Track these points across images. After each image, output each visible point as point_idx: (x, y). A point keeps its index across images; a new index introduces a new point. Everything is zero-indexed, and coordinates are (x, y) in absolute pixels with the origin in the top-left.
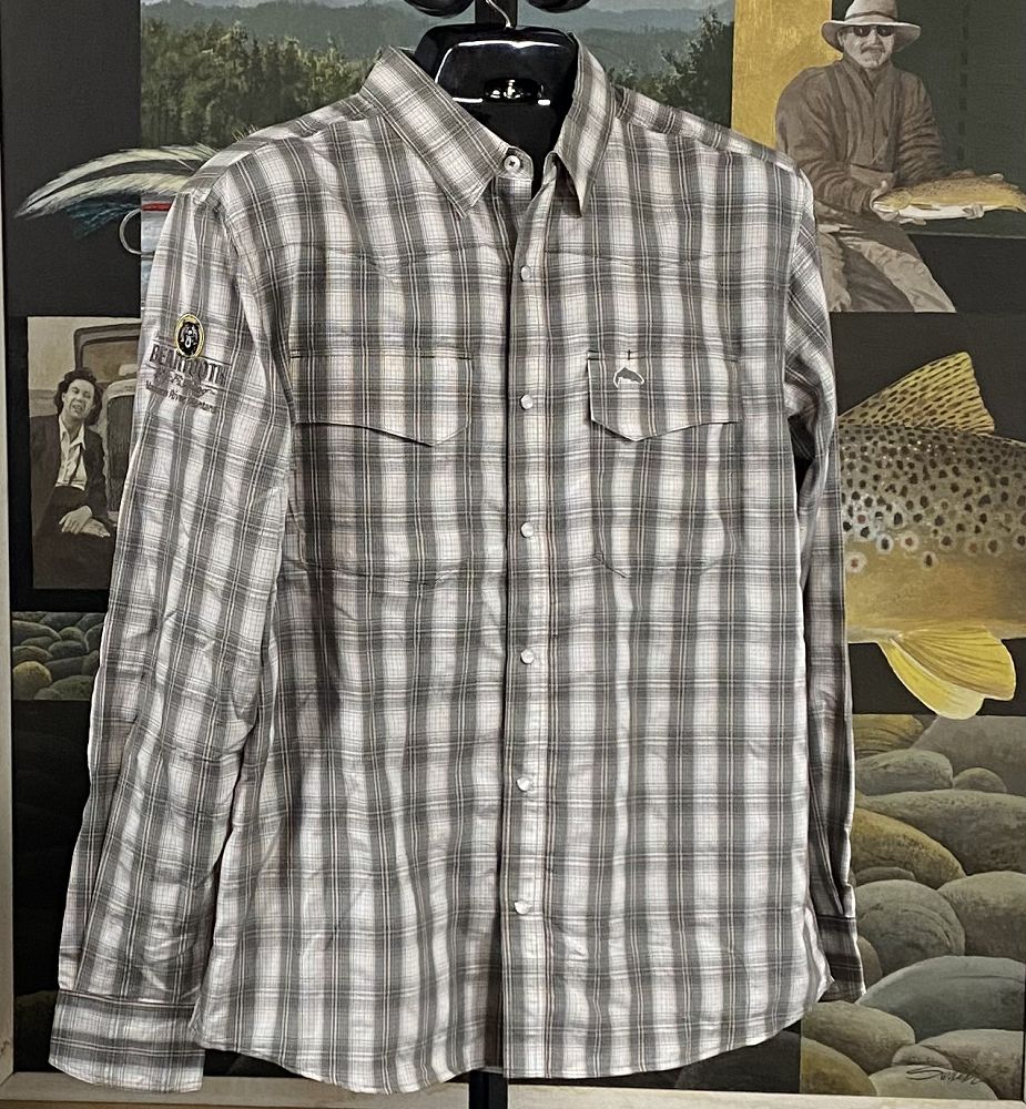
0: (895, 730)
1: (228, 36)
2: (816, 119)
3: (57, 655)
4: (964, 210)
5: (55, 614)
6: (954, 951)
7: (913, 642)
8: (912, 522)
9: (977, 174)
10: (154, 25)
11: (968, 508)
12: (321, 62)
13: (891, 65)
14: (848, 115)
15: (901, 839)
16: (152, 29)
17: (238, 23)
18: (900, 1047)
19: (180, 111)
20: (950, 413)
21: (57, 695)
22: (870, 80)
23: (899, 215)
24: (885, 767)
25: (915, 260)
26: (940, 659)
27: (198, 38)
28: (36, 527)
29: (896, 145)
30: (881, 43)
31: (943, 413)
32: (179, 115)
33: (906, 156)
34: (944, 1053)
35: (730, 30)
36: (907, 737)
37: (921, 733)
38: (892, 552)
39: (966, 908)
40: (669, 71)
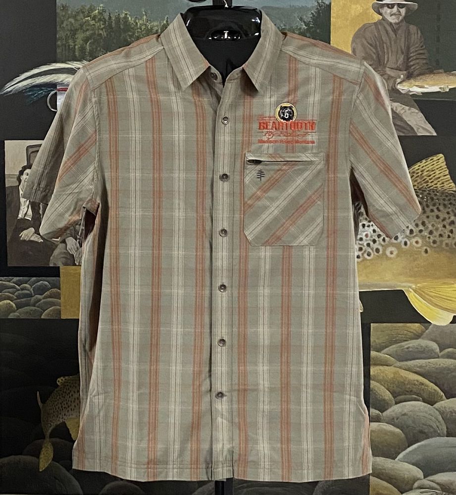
0: (412, 330)
1: (97, 11)
2: (370, 47)
3: (19, 297)
4: (440, 88)
5: (18, 278)
6: (441, 435)
7: (420, 289)
8: (418, 233)
9: (445, 72)
10: (63, 7)
11: (444, 226)
12: (140, 22)
13: (404, 22)
14: (385, 45)
15: (416, 382)
16: (62, 8)
17: (101, 5)
18: (416, 481)
19: (75, 45)
20: (435, 182)
21: (19, 316)
22: (395, 28)
23: (410, 91)
24: (408, 348)
25: (417, 111)
26: (432, 297)
27: (83, 12)
28: (8, 238)
29: (407, 59)
30: (399, 12)
31: (431, 182)
32: (75, 47)
33: (412, 63)
34: (438, 484)
35: (329, 6)
36: (418, 334)
37: (424, 332)
38: (409, 247)
39: (447, 415)
40: (301, 25)
